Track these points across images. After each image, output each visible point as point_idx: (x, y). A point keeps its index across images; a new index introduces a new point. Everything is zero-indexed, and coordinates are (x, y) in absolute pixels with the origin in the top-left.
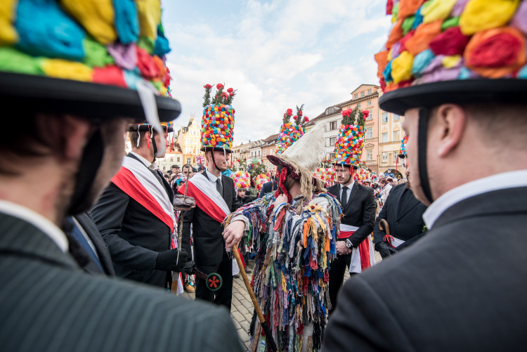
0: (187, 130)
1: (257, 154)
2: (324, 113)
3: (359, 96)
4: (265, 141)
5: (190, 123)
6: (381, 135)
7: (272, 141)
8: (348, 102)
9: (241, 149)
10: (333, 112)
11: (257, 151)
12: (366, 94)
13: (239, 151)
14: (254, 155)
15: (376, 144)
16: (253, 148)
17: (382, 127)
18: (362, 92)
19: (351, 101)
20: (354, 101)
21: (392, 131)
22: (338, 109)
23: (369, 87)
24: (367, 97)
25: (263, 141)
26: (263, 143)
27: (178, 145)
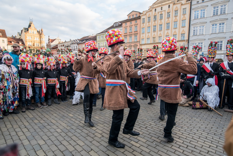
0: (28, 30)
1: (75, 48)
2: (113, 26)
3: (131, 17)
4: (80, 40)
5: (30, 26)
6: (141, 40)
7: (84, 40)
8: (125, 21)
9: (65, 44)
10: (117, 25)
11: (75, 46)
12: (135, 16)
13: (64, 45)
14: (73, 48)
15: (138, 44)
16: (72, 44)
17: (142, 35)
18: (133, 15)
19: (127, 20)
20: (129, 20)
21: (146, 38)
22: (121, 24)
23: (136, 13)
24: (135, 18)
25: (78, 40)
26: (79, 41)
27: (22, 40)
